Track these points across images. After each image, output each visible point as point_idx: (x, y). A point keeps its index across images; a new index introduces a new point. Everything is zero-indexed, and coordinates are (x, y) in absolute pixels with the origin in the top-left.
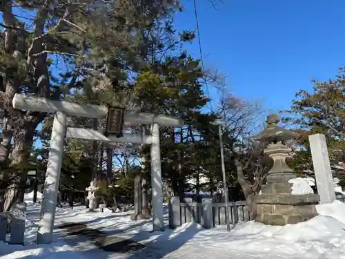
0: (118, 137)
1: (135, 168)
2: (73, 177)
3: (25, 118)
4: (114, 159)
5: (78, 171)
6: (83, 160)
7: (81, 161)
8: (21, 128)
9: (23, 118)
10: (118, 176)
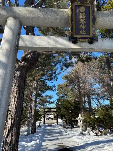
0: (91, 42)
1: (105, 106)
2: (70, 111)
3: (19, 63)
4: (92, 102)
5: (73, 108)
6: (75, 102)
7: (74, 103)
8: (17, 71)
9: (18, 63)
10: (96, 111)
